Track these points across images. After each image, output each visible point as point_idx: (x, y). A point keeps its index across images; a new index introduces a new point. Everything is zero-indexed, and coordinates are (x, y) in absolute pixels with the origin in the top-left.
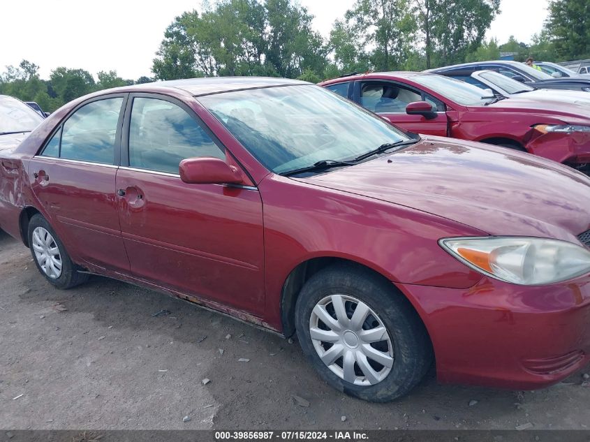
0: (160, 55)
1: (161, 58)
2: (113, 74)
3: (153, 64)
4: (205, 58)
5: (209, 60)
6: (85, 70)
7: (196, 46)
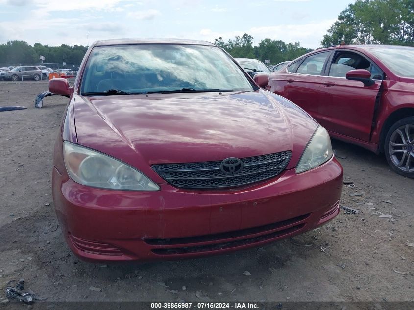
0: (330, 32)
1: (330, 34)
2: (297, 44)
3: (324, 38)
4: (365, 35)
5: (368, 37)
6: (283, 41)
7: (361, 26)
